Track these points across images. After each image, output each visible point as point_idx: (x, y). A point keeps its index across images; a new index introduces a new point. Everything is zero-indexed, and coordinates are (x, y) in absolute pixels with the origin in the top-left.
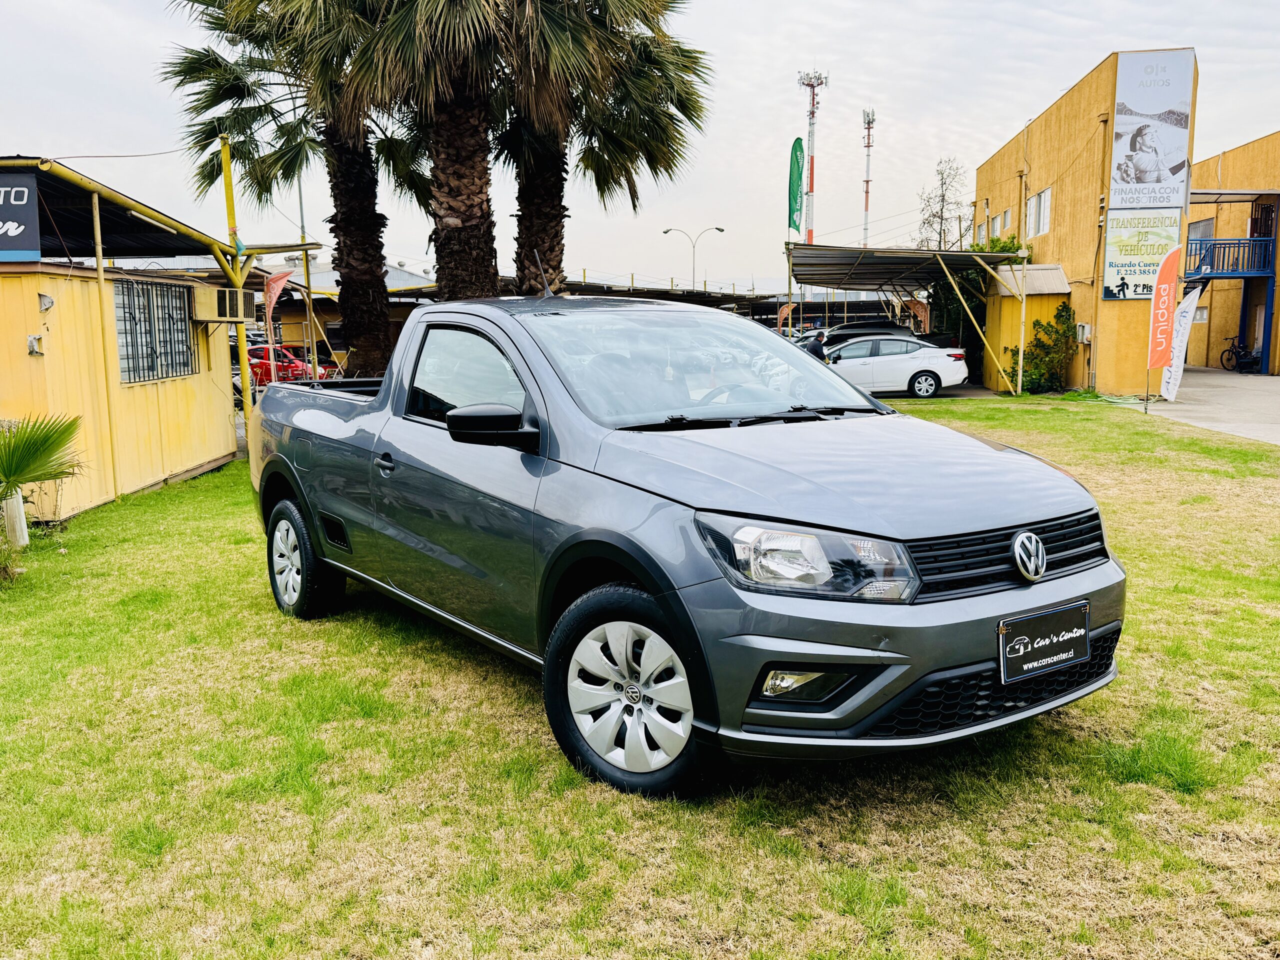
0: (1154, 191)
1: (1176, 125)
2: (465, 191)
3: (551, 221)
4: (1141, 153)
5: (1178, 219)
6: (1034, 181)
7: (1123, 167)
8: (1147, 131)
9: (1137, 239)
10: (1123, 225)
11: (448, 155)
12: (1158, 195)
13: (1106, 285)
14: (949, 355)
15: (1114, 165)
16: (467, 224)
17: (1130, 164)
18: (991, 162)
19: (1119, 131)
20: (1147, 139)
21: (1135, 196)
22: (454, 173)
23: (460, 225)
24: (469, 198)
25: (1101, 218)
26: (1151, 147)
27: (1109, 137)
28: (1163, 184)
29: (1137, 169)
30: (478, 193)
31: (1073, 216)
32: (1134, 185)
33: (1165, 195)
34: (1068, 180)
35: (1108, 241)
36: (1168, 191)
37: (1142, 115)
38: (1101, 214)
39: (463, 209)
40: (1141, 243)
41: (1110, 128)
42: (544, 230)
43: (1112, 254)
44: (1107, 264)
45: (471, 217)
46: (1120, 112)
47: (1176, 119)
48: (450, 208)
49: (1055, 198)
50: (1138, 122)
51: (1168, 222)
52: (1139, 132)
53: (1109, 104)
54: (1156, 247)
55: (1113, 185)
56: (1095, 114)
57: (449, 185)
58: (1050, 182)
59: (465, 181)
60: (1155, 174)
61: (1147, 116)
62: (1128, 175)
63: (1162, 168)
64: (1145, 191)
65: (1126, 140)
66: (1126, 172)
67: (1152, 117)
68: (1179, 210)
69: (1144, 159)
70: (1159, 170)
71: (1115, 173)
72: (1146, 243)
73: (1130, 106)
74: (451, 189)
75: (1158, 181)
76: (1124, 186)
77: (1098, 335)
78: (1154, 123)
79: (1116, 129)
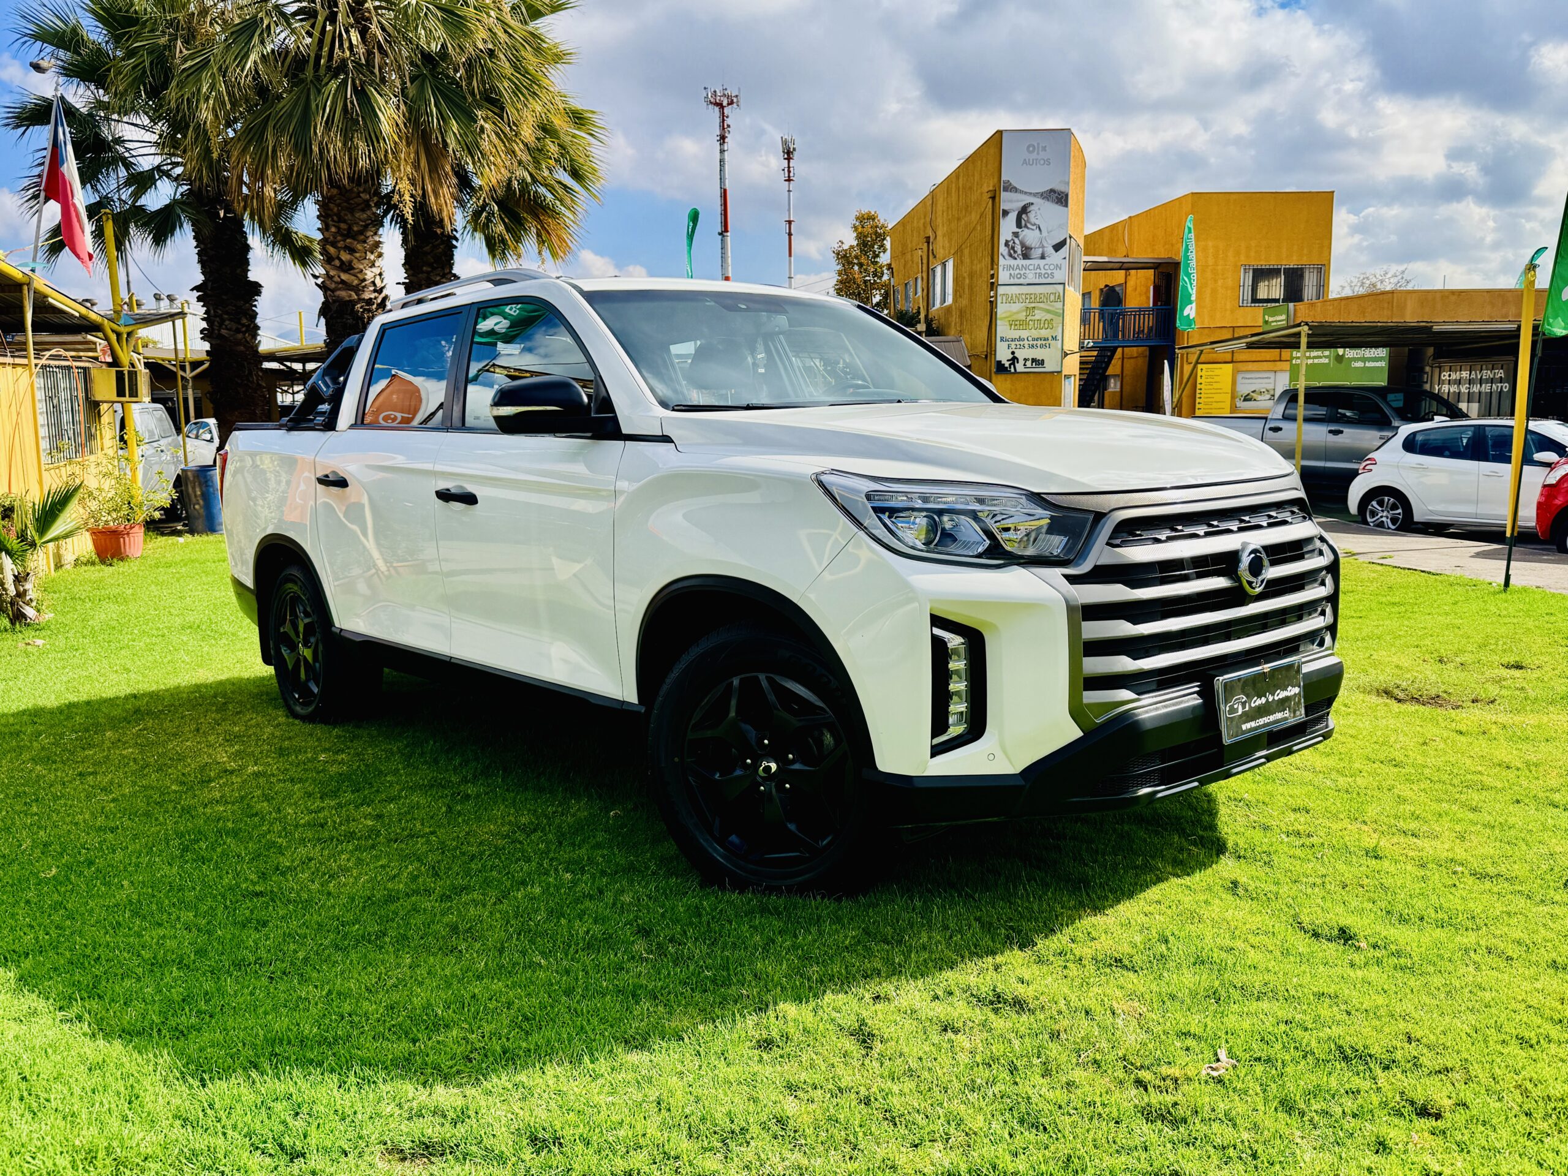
1: (1057, 204)
2: (357, 266)
4: (1026, 230)
5: (1062, 295)
6: (940, 249)
7: (1010, 243)
8: (1032, 208)
9: (1025, 314)
10: (1011, 300)
12: (1043, 272)
13: (998, 359)
15: (1002, 240)
17: (1016, 240)
18: (903, 223)
19: (1006, 208)
20: (1032, 216)
21: (1022, 272)
22: (346, 247)
23: (353, 299)
24: (361, 272)
25: (992, 293)
26: (1034, 225)
27: (997, 214)
28: (1047, 261)
29: (1023, 245)
30: (371, 268)
31: (971, 287)
32: (1021, 262)
33: (1049, 272)
34: (966, 252)
35: (998, 316)
36: (1052, 267)
38: (992, 289)
40: (1030, 318)
41: (998, 205)
43: (1002, 329)
44: (998, 339)
45: (364, 292)
46: (1006, 189)
47: (1054, 197)
48: (343, 282)
49: (956, 268)
51: (1053, 298)
52: (1024, 210)
53: (996, 180)
54: (1043, 322)
56: (985, 189)
57: (340, 259)
58: (952, 252)
59: (357, 255)
60: (1040, 251)
62: (1015, 252)
63: (1045, 245)
65: (1012, 217)
66: (1013, 248)
68: (1062, 287)
69: (1029, 236)
70: (1043, 247)
71: (1003, 249)
72: (1033, 318)
73: (1014, 184)
74: (342, 263)
75: (1043, 257)
76: (1012, 262)
79: (1004, 206)
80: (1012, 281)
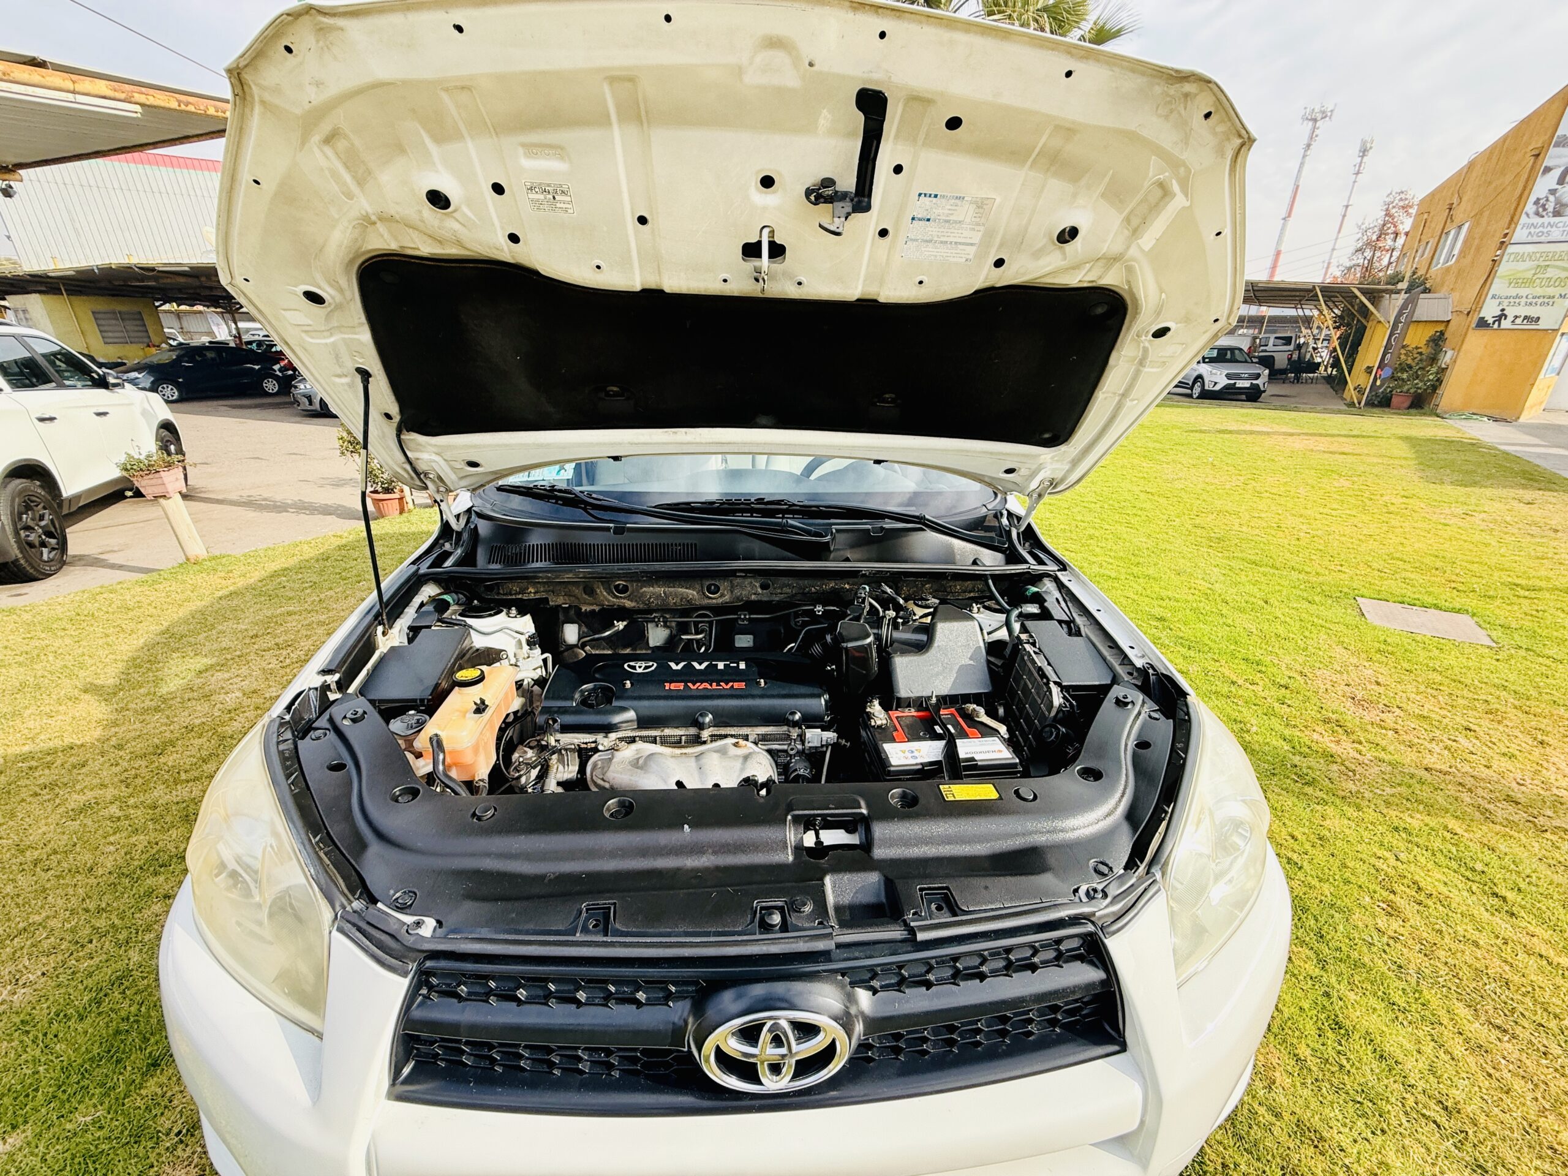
6: (1459, 214)
7: (1542, 201)
9: (1533, 272)
10: (1520, 258)
13: (1482, 315)
15: (1532, 198)
17: (1552, 198)
18: (1432, 195)
19: (1550, 165)
21: (1546, 230)
25: (1498, 253)
27: (1535, 171)
29: (1558, 202)
31: (1478, 249)
32: (1548, 220)
34: (1486, 214)
35: (1498, 275)
38: (1499, 249)
40: (1538, 276)
41: (1539, 162)
43: (1498, 286)
44: (1490, 295)
46: (1558, 144)
49: (1470, 230)
53: (1548, 136)
54: (1553, 280)
55: (1524, 219)
56: (1532, 147)
58: (1472, 214)
62: (1545, 209)
65: (1555, 174)
66: (1544, 206)
71: (1530, 207)
72: (1542, 276)
76: (1537, 220)
77: (1458, 361)
79: (1547, 163)
80: (1530, 239)
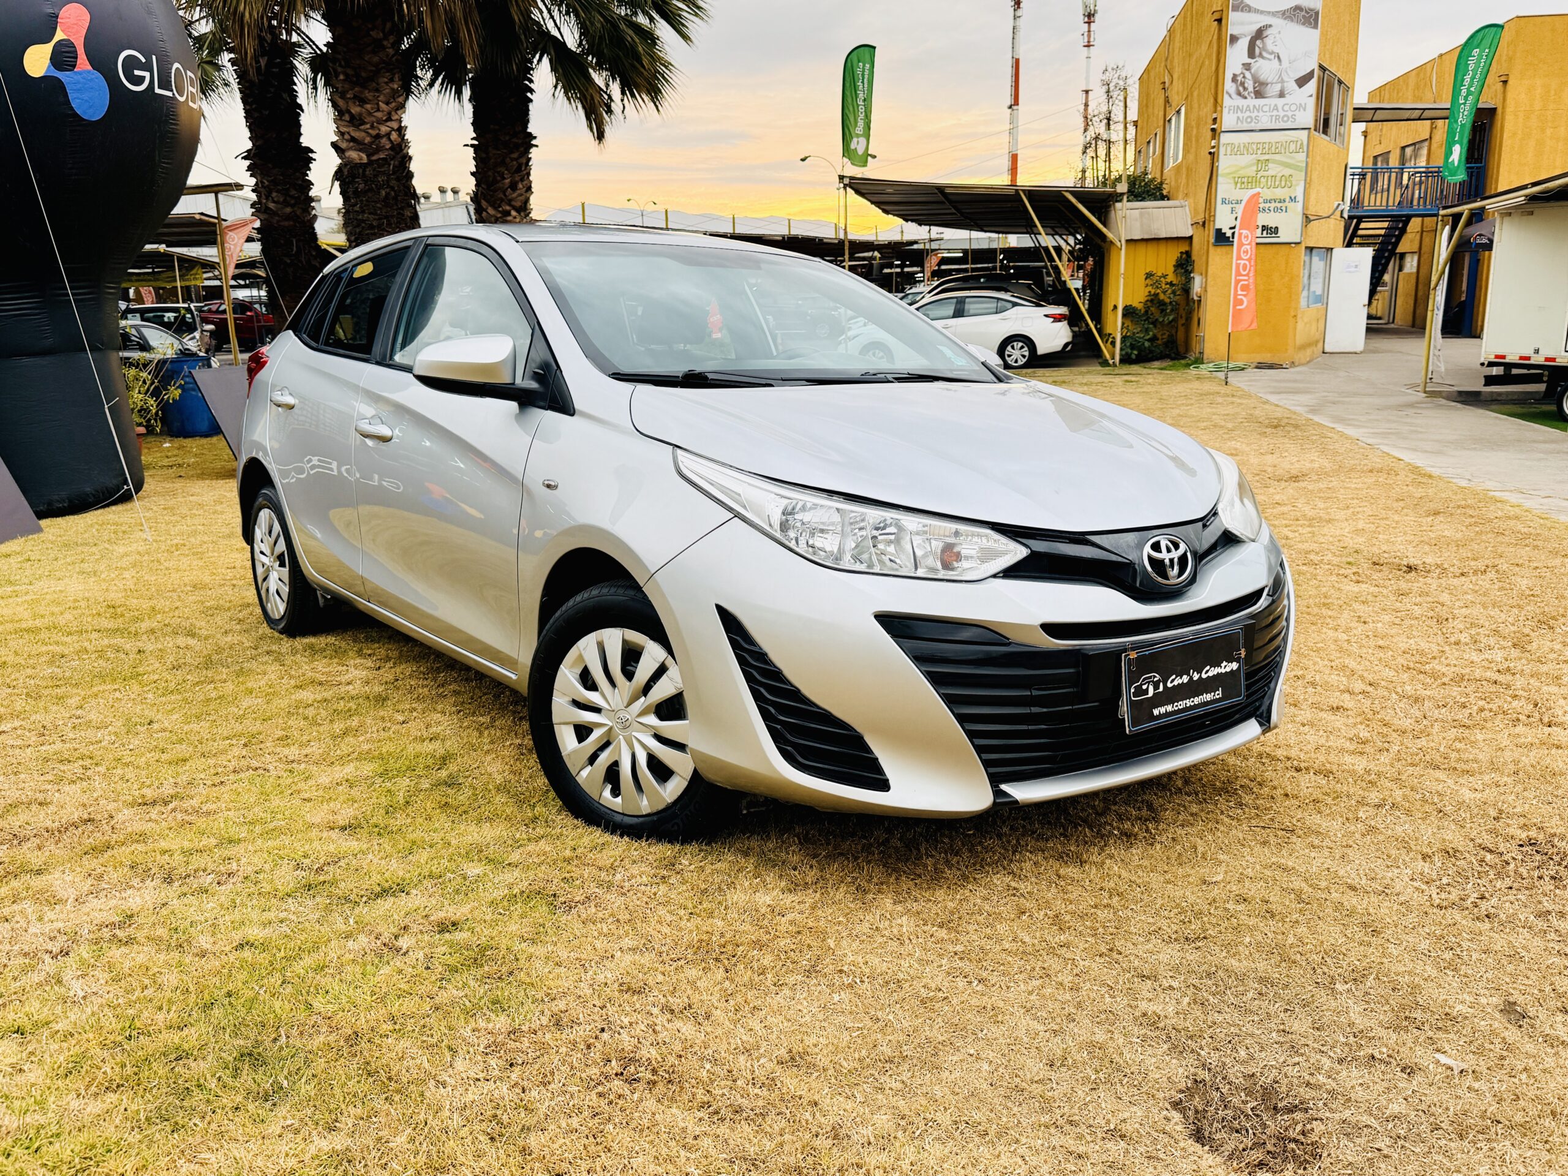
0: (1276, 108)
1: (1304, 24)
2: (368, 119)
3: (512, 152)
4: (1261, 60)
5: (1305, 143)
6: (1174, 96)
7: (1239, 78)
8: (1269, 31)
9: (1255, 168)
10: (1237, 151)
11: (346, 75)
12: (1282, 114)
13: (1218, 226)
14: (1046, 316)
15: (1229, 76)
16: (375, 158)
17: (1248, 74)
18: (1147, 70)
19: (1235, 33)
20: (1269, 42)
21: (1253, 115)
22: (355, 97)
23: (365, 159)
24: (372, 127)
25: (1213, 143)
26: (1272, 53)
27: (1222, 40)
28: (1288, 99)
29: (1256, 80)
30: (386, 121)
31: (1197, 139)
32: (1252, 102)
33: (1290, 114)
34: (1195, 94)
35: (1220, 171)
36: (1293, 108)
37: (1262, 12)
38: (1213, 138)
39: (368, 140)
40: (1261, 173)
41: (1224, 29)
42: (503, 163)
43: (1224, 188)
44: (1219, 201)
45: (379, 149)
46: (1236, 8)
47: (1304, 17)
48: (353, 139)
49: (1187, 117)
50: (1257, 22)
51: (1292, 147)
52: (1259, 34)
54: (1278, 179)
55: (1227, 102)
57: (349, 112)
58: (1185, 97)
59: (368, 106)
60: (1278, 87)
61: (1269, 13)
62: (1245, 89)
63: (1286, 79)
64: (1266, 109)
65: (1243, 44)
66: (1242, 84)
67: (1274, 14)
68: (1306, 132)
69: (1265, 68)
70: (1283, 82)
71: (1229, 86)
72: (1266, 174)
74: (352, 116)
75: (1282, 95)
76: (1240, 102)
77: (1209, 289)
78: (1277, 22)
79: (1232, 30)
80: (1240, 127)
